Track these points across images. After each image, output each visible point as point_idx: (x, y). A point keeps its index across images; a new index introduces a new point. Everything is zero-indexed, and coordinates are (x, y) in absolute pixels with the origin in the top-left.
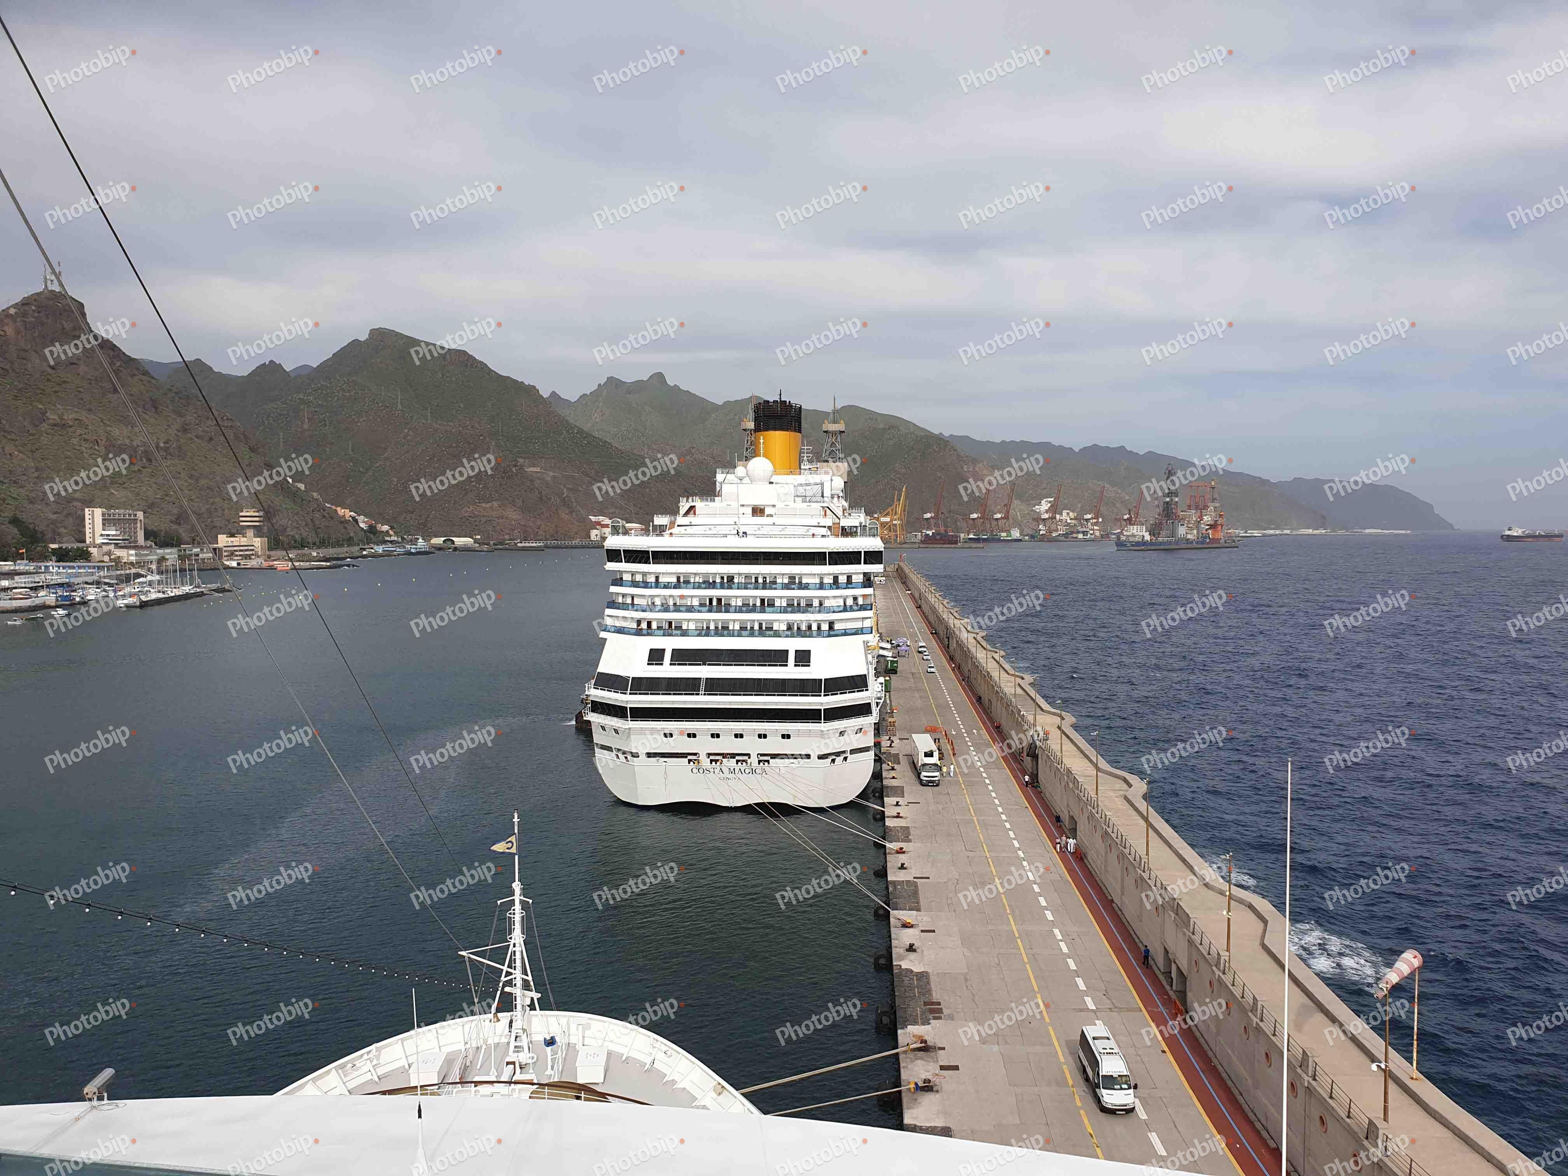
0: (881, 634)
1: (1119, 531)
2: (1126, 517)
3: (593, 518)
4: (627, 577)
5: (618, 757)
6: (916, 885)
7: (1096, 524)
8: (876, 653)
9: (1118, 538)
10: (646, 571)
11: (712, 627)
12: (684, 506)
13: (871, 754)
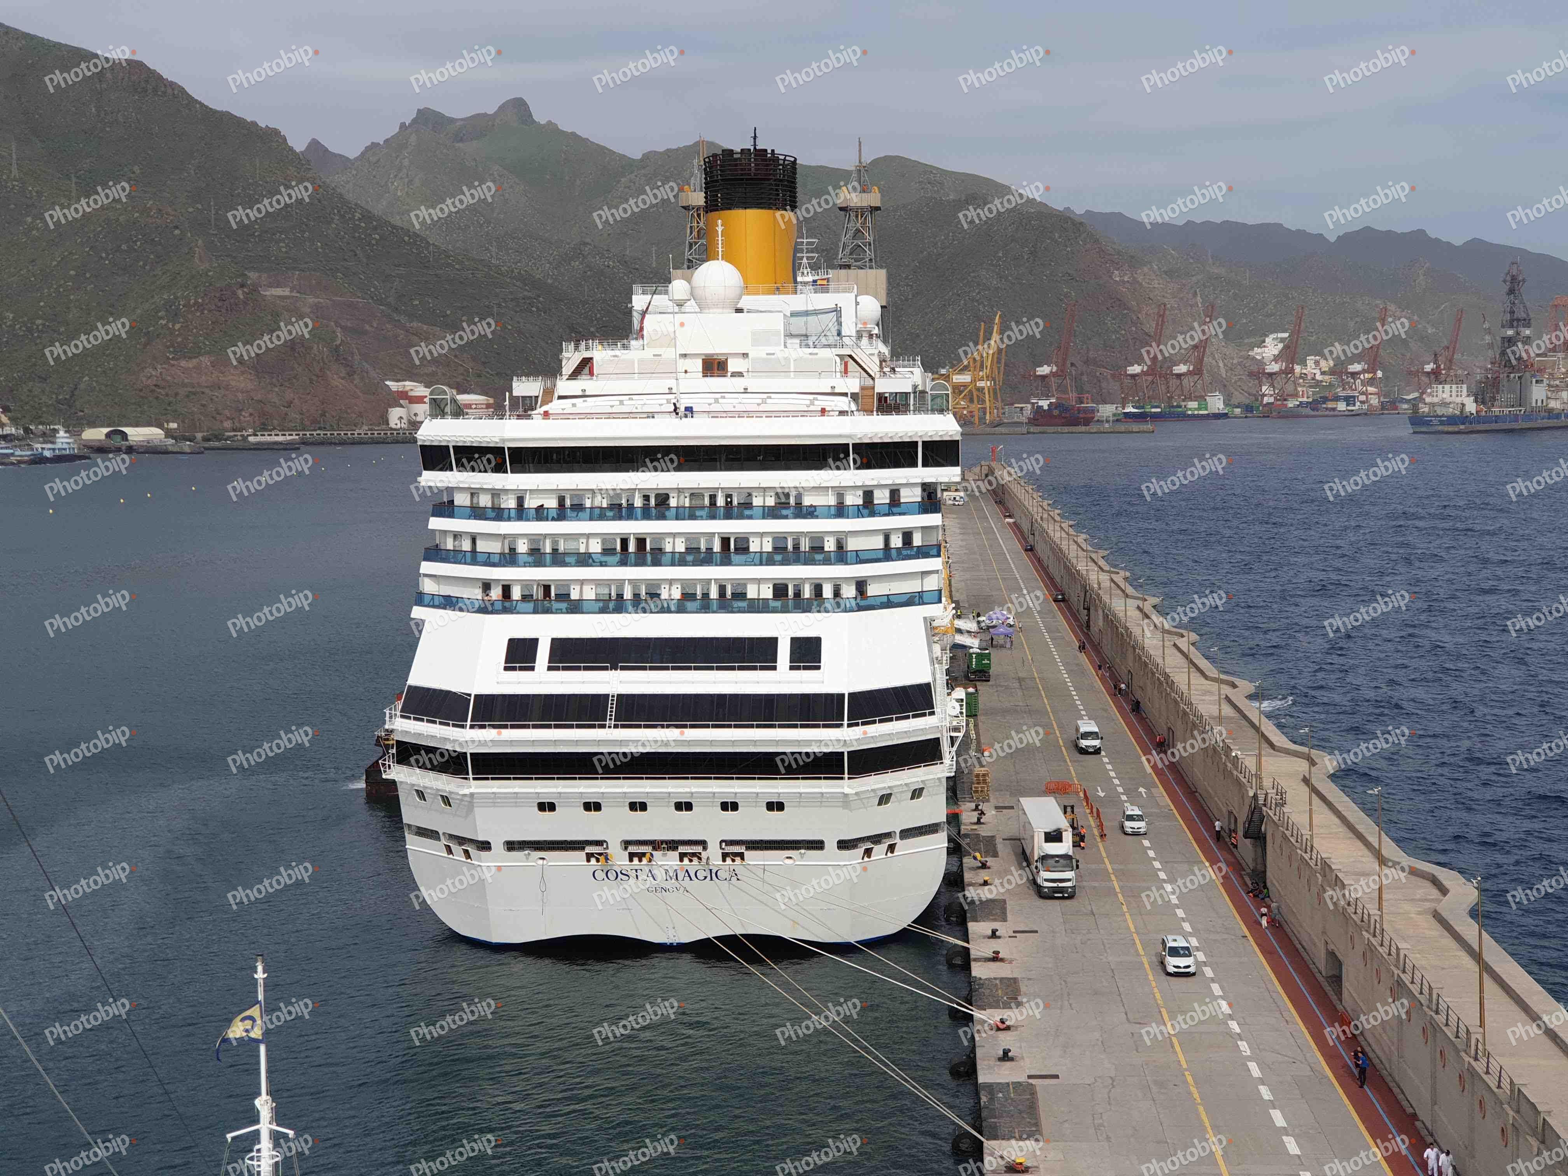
0: (957, 602)
1: (1416, 395)
2: (1428, 368)
3: (393, 385)
4: (462, 500)
5: (449, 850)
6: (1031, 1091)
7: (1371, 382)
8: (948, 640)
9: (1415, 408)
10: (498, 486)
11: (628, 595)
12: (571, 358)
13: (939, 842)
